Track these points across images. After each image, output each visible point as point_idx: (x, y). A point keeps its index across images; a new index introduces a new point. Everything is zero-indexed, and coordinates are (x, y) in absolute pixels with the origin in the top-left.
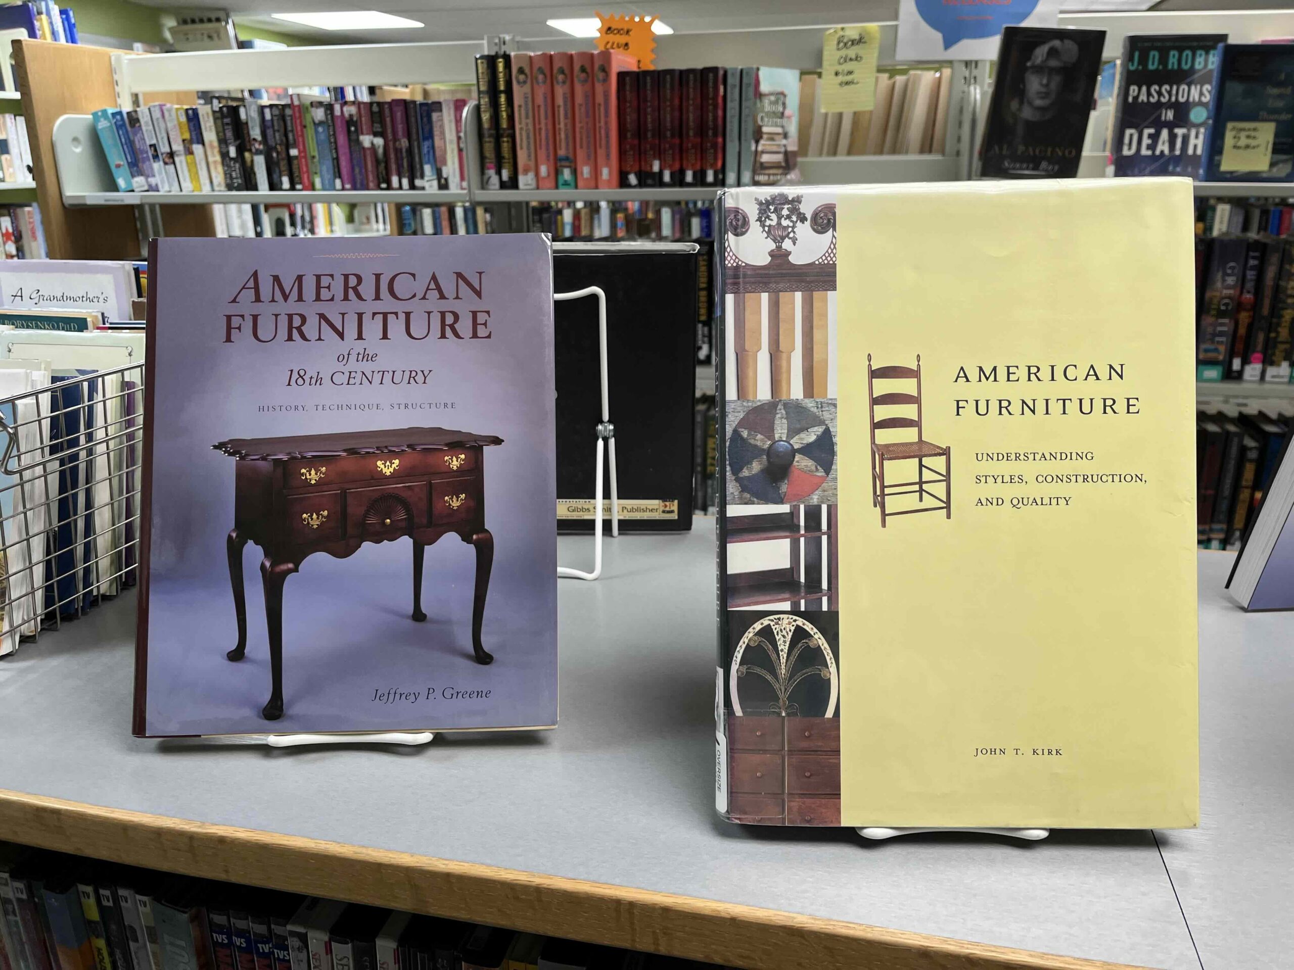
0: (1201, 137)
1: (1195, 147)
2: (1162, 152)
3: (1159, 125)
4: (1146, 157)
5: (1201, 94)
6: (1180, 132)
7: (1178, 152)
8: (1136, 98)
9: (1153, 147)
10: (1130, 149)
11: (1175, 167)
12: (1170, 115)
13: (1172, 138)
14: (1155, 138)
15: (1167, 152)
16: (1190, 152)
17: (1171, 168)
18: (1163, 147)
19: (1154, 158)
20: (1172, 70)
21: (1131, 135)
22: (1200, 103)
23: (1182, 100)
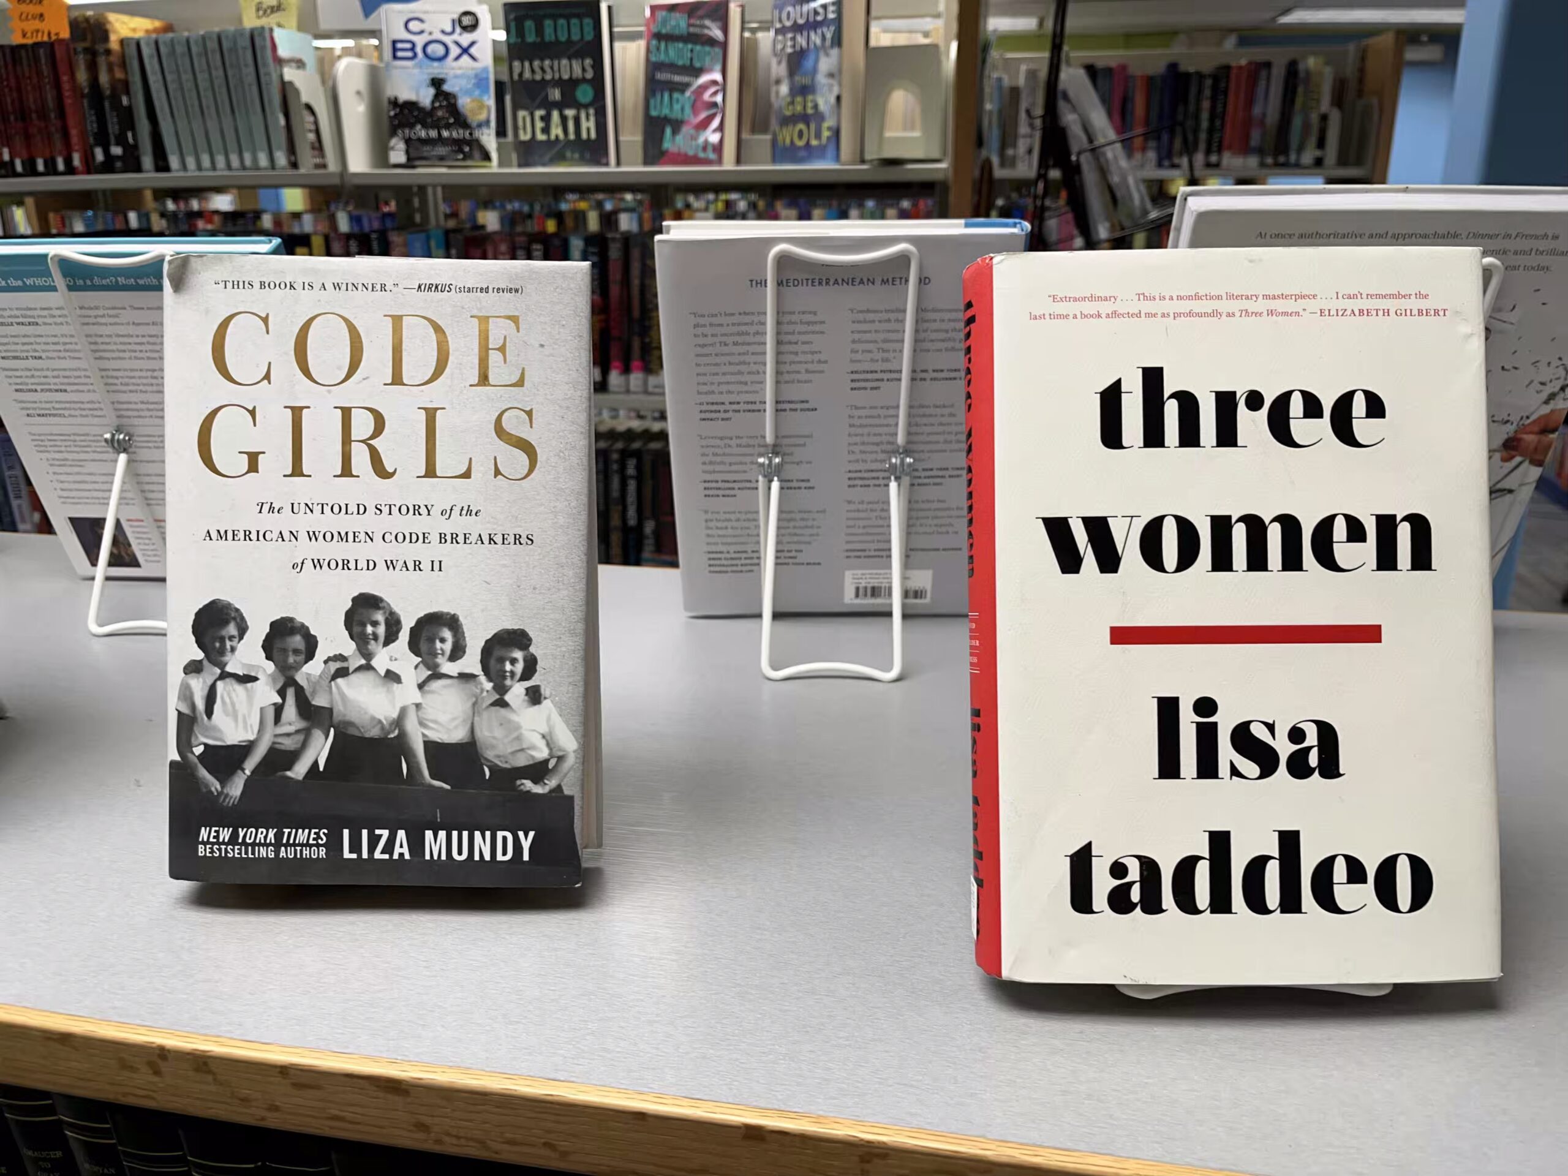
0: (592, 119)
1: (588, 130)
2: (557, 136)
3: (549, 106)
4: (542, 142)
5: (584, 70)
6: (570, 113)
7: (572, 137)
8: (521, 75)
9: (546, 130)
10: (526, 133)
11: (573, 154)
12: (556, 94)
13: (564, 119)
14: (546, 119)
15: (561, 136)
16: (584, 135)
17: (568, 154)
18: (556, 131)
19: (549, 144)
20: (551, 43)
21: (524, 119)
22: (584, 80)
23: (566, 77)
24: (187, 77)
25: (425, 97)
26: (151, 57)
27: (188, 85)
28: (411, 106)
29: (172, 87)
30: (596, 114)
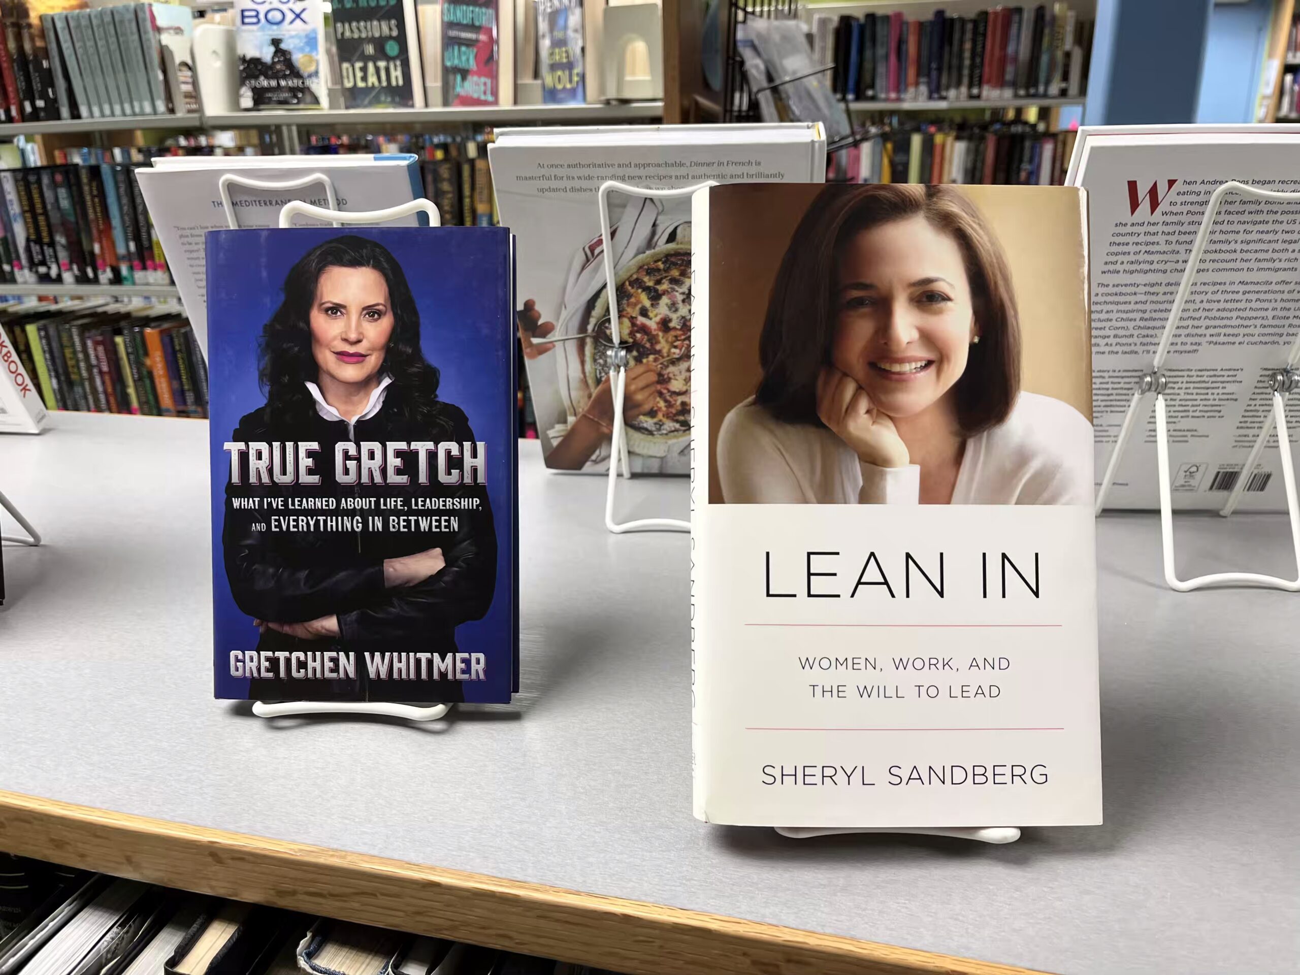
0: (399, 69)
1: (397, 78)
2: (373, 84)
3: (365, 59)
4: (362, 89)
5: (390, 29)
6: (382, 64)
7: (384, 84)
8: (343, 34)
9: (364, 78)
10: (349, 81)
11: (386, 98)
12: (370, 49)
13: (377, 70)
14: (364, 69)
15: (376, 84)
16: (394, 83)
17: (383, 98)
18: (372, 80)
19: (368, 90)
20: (364, 8)
21: (347, 69)
22: (391, 38)
23: (377, 35)
24: (90, 44)
25: (267, 54)
26: (63, 29)
27: (91, 50)
28: (256, 61)
29: (80, 52)
30: (402, 65)
